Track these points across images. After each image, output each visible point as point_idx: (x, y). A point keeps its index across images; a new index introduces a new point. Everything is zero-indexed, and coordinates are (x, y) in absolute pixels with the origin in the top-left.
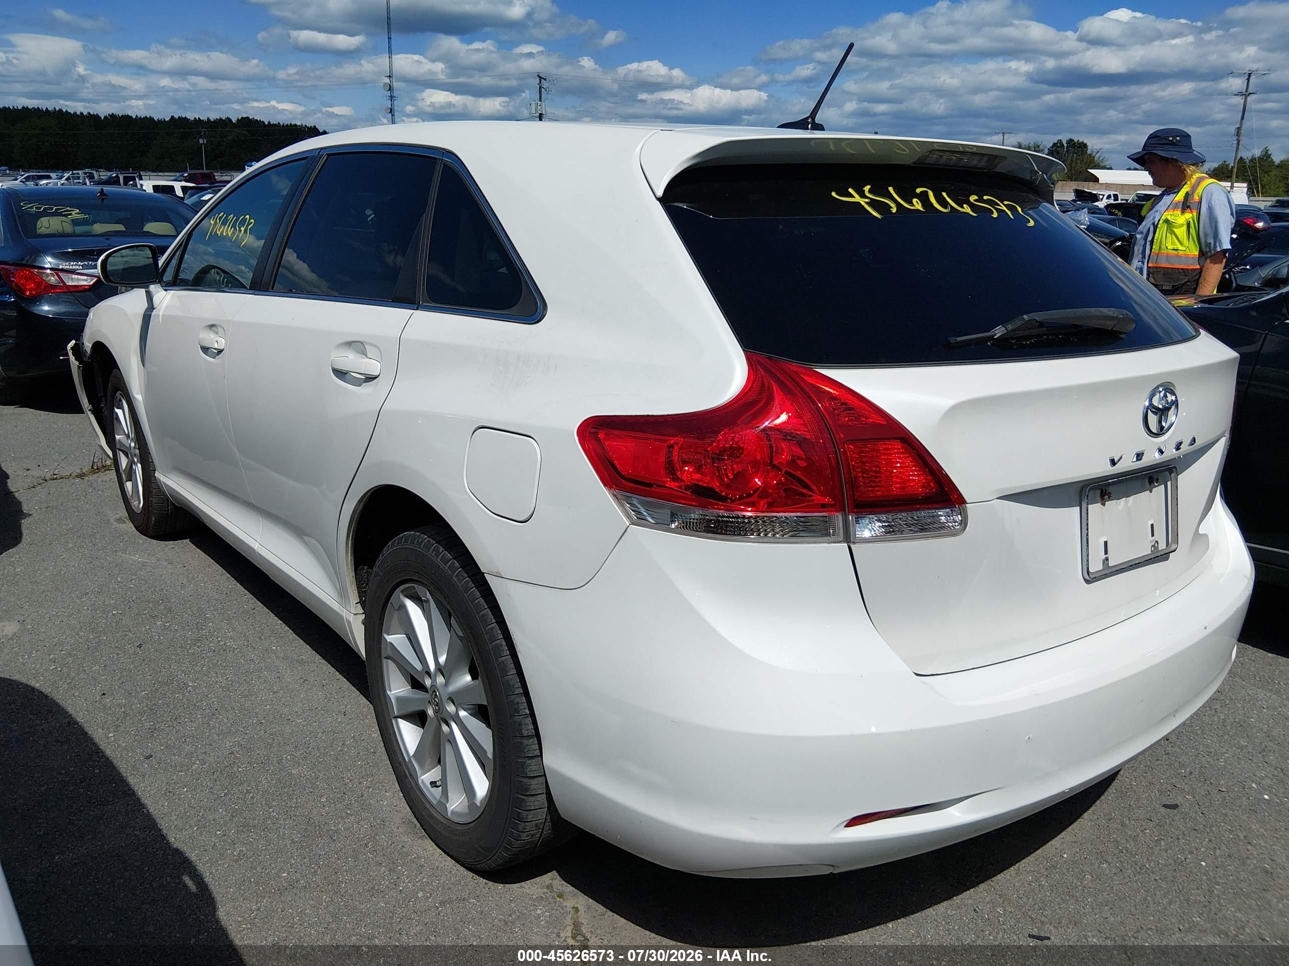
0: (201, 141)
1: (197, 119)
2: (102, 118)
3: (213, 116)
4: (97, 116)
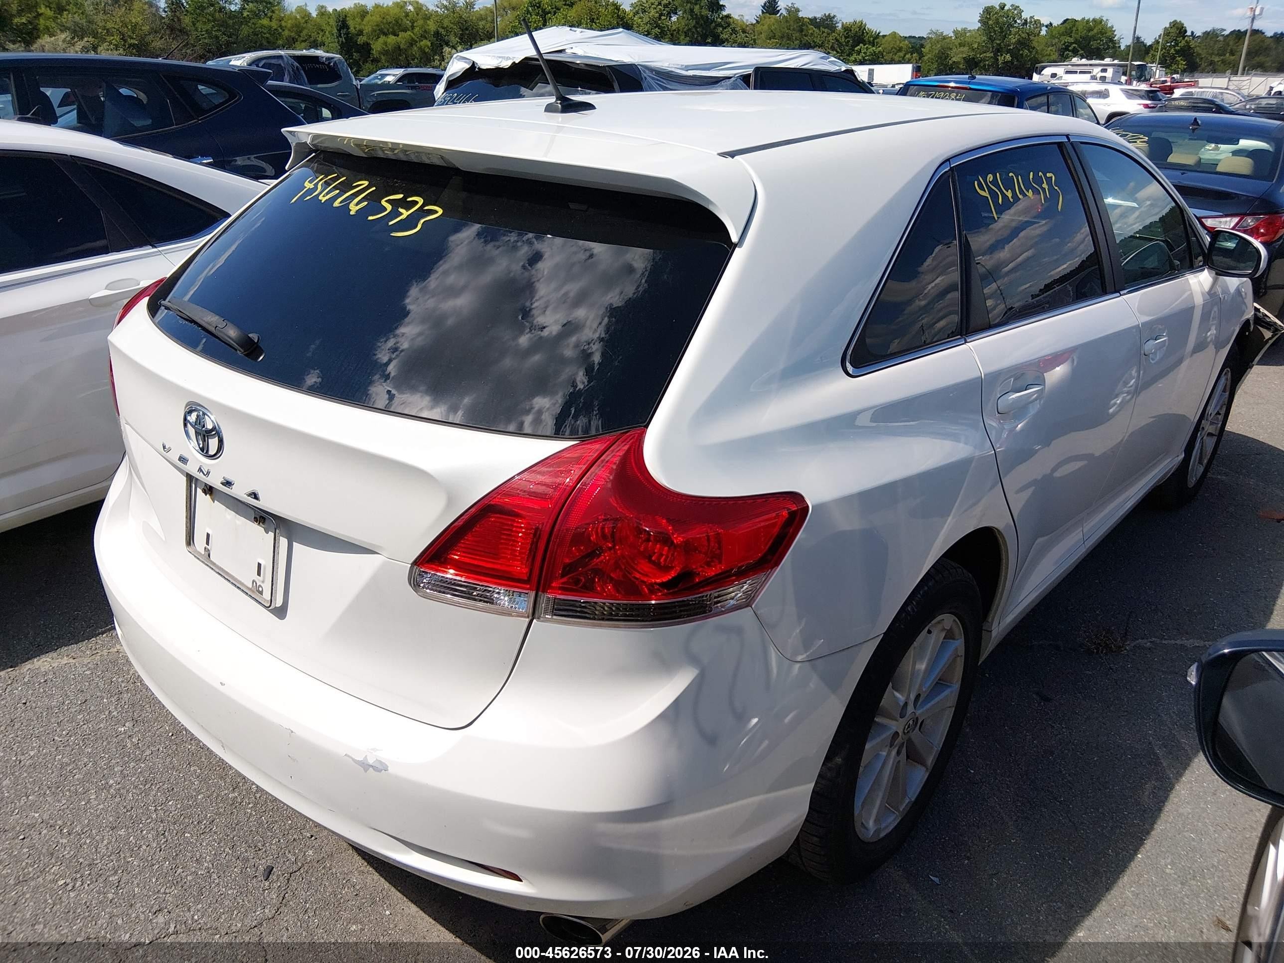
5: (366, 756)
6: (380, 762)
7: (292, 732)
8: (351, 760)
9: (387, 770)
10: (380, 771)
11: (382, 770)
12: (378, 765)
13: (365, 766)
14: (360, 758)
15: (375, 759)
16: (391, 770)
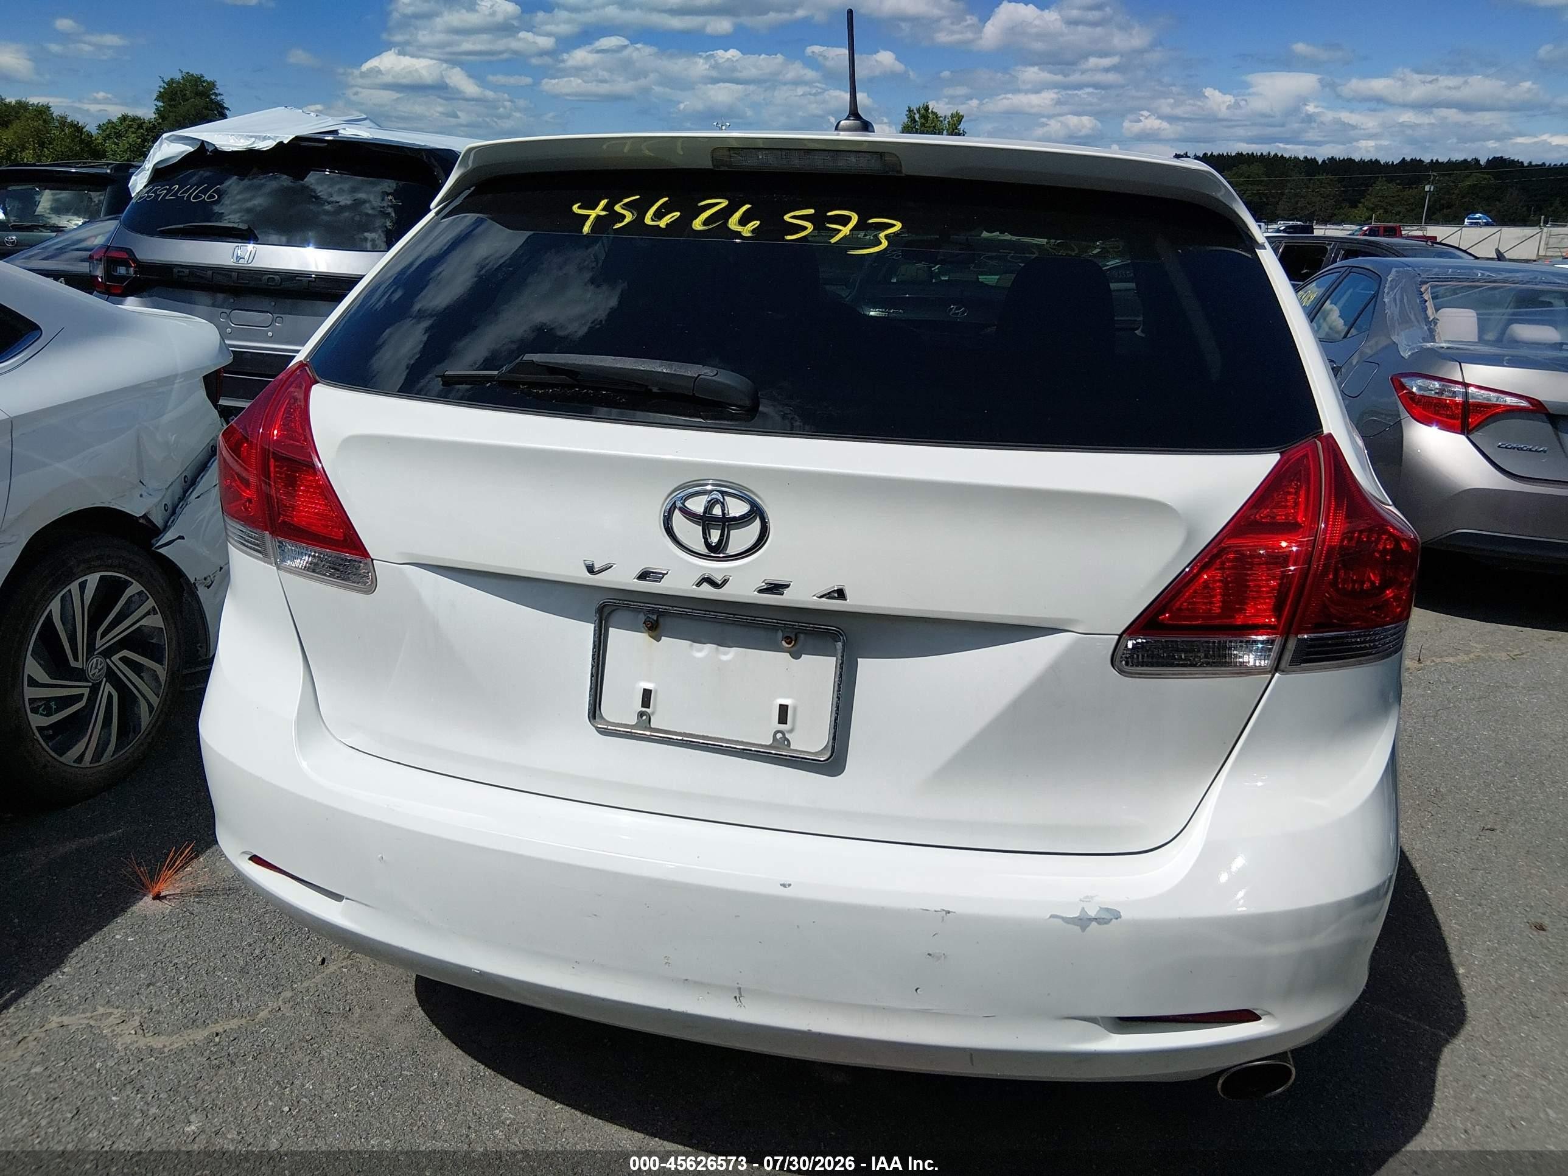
0: (1427, 188)
1: (1434, 161)
2: (1320, 162)
3: (1458, 157)
4: (1314, 161)
5: (1083, 908)
6: (1107, 910)
7: (949, 912)
8: (1060, 921)
9: (1120, 917)
10: (1106, 922)
11: (1111, 919)
12: (1107, 916)
13: (1083, 922)
14: (1075, 914)
15: (1098, 908)
16: (1125, 915)
